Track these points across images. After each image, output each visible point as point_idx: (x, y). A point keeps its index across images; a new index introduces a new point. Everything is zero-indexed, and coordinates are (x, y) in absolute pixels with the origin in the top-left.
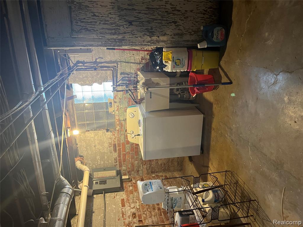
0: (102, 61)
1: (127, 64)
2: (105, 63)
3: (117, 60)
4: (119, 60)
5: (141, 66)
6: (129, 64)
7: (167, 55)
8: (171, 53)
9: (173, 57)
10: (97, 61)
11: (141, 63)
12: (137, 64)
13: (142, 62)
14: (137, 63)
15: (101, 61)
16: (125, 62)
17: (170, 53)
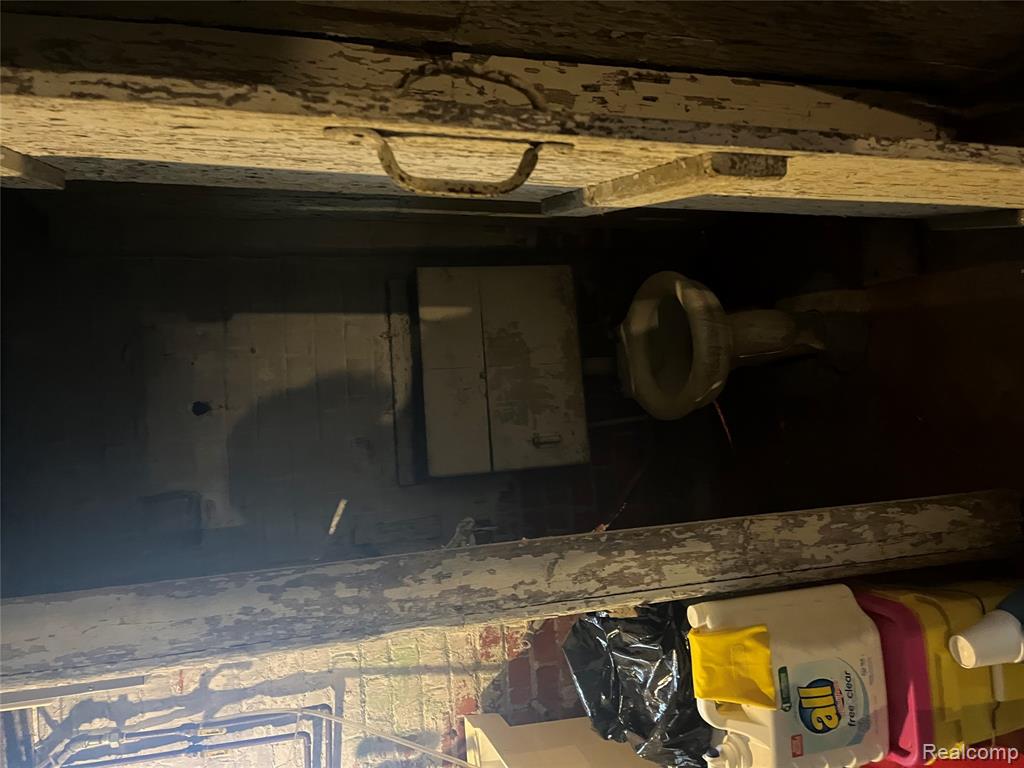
0: (245, 684)
1: (396, 681)
2: (263, 693)
3: (339, 666)
4: (352, 665)
5: (485, 679)
6: (413, 680)
7: (726, 654)
8: (758, 637)
9: (783, 670)
10: (212, 686)
11: (484, 662)
12: (457, 671)
13: (488, 656)
14: (462, 670)
15: (235, 685)
16: (387, 672)
17: (749, 643)
